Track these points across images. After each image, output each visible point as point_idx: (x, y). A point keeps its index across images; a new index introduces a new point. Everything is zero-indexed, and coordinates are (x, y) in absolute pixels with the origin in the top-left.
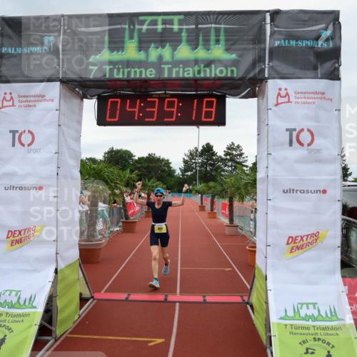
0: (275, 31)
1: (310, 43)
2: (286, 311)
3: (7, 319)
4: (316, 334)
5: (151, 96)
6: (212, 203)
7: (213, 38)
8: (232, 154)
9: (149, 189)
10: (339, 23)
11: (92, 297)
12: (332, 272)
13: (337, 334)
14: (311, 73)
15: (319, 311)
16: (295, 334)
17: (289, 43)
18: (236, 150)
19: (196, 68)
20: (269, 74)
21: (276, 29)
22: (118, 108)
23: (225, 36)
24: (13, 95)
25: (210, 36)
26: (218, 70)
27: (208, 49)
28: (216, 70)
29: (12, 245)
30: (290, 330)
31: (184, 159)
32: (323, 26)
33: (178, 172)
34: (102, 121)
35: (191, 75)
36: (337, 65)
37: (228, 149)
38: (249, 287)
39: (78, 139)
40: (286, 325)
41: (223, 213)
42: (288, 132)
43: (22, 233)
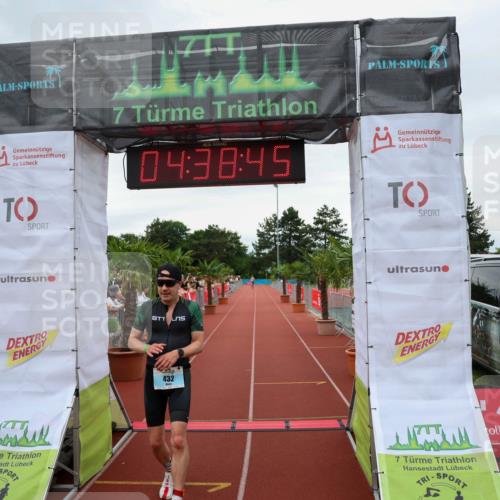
0: (368, 49)
1: (415, 64)
2: (397, 437)
3: (10, 461)
4: (441, 468)
5: (201, 146)
6: (299, 291)
7: (282, 61)
8: (325, 222)
9: (209, 275)
10: (456, 34)
11: (131, 428)
12: (461, 381)
13: (470, 468)
14: (422, 105)
15: (444, 436)
16: (411, 469)
17: (387, 64)
18: (330, 216)
19: (261, 105)
20: (362, 108)
21: (368, 46)
22: (156, 164)
23: (300, 58)
24: (6, 150)
25: (278, 59)
26: (292, 105)
27: (277, 78)
28: (287, 106)
29: (15, 359)
30: (404, 463)
31: (258, 231)
32: (435, 39)
33: (251, 250)
34: (134, 182)
35: (254, 115)
36: (455, 93)
37: (320, 214)
38: (348, 405)
39: (102, 209)
40: (398, 457)
41: (314, 305)
42: (391, 188)
43: (28, 341)
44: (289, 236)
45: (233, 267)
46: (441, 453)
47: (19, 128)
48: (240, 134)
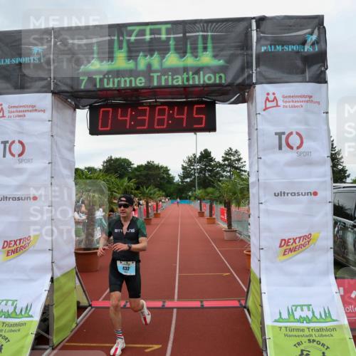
0: (261, 38)
1: (295, 48)
2: (280, 313)
3: (4, 328)
4: (311, 335)
5: (142, 105)
6: (211, 209)
7: (200, 45)
8: (230, 159)
9: (147, 197)
10: (324, 27)
11: (90, 305)
12: (326, 274)
13: (332, 336)
14: (299, 77)
15: (313, 313)
16: (290, 336)
17: (275, 48)
18: (234, 155)
19: (185, 76)
20: (256, 79)
21: (262, 35)
22: (110, 117)
23: (213, 43)
24: (3, 106)
25: (197, 44)
26: (207, 76)
27: (196, 57)
28: (204, 77)
29: (8, 255)
30: (285, 332)
31: (183, 166)
32: (309, 30)
33: (177, 179)
34: (94, 131)
35: (180, 83)
36: (323, 69)
37: (226, 154)
38: (246, 290)
39: (71, 149)
40: (281, 328)
41: (222, 219)
42: (277, 136)
43: (18, 243)
44: (204, 169)
45: (164, 191)
46: (311, 325)
47: (13, 90)
48: (170, 96)
